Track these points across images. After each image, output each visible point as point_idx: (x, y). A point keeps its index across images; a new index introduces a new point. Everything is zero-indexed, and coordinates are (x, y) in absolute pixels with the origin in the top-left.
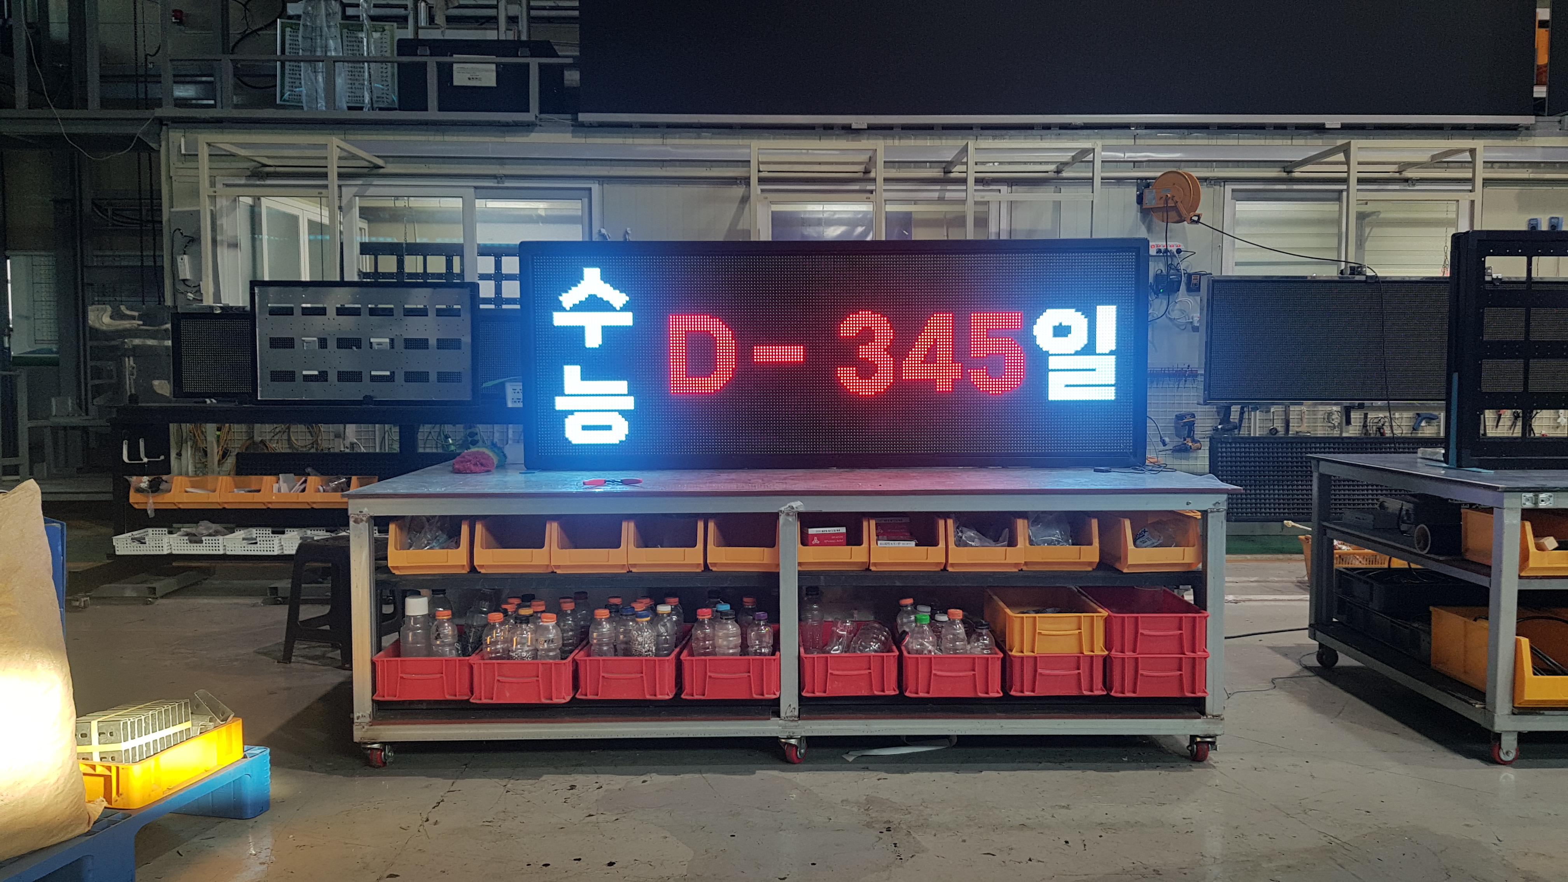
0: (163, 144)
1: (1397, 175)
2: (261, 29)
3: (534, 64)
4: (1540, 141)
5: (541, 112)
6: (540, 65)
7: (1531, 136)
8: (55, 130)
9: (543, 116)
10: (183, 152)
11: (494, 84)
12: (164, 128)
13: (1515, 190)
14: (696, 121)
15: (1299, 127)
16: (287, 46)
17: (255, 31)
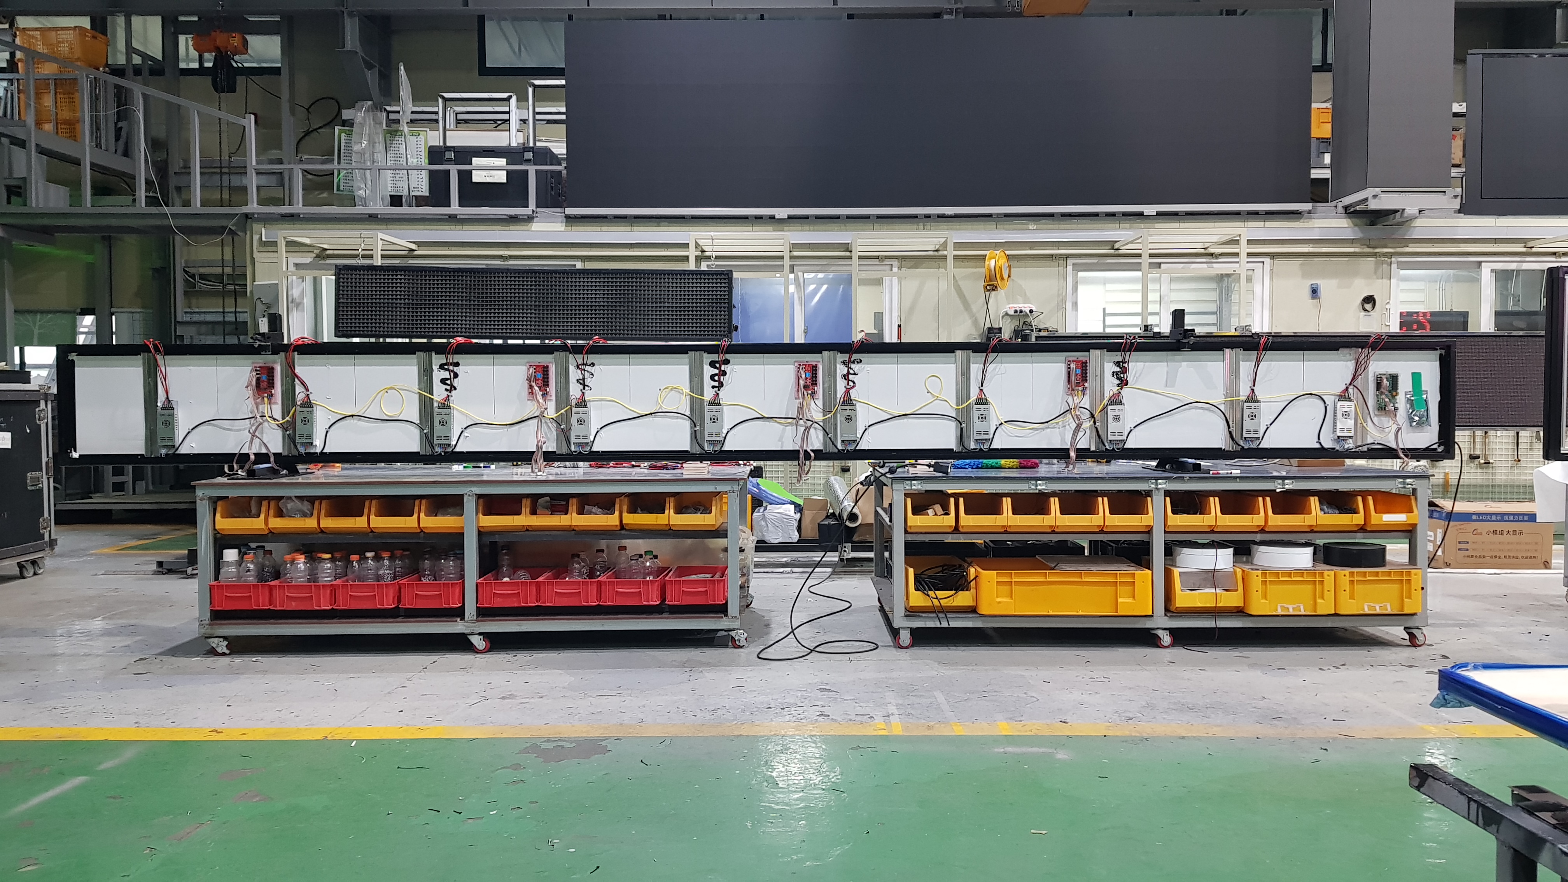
0: (248, 233)
1: (1203, 251)
2: (320, 128)
3: (532, 169)
4: (1317, 223)
5: (537, 207)
6: (537, 171)
7: (1311, 218)
8: (165, 222)
9: (539, 210)
10: (264, 239)
11: (505, 181)
12: (249, 220)
13: (1299, 261)
14: (656, 213)
15: (1125, 214)
16: (342, 148)
17: (315, 130)
